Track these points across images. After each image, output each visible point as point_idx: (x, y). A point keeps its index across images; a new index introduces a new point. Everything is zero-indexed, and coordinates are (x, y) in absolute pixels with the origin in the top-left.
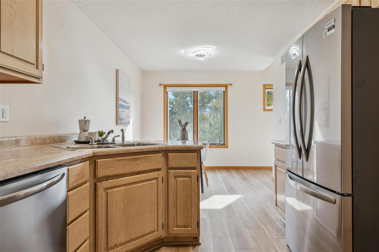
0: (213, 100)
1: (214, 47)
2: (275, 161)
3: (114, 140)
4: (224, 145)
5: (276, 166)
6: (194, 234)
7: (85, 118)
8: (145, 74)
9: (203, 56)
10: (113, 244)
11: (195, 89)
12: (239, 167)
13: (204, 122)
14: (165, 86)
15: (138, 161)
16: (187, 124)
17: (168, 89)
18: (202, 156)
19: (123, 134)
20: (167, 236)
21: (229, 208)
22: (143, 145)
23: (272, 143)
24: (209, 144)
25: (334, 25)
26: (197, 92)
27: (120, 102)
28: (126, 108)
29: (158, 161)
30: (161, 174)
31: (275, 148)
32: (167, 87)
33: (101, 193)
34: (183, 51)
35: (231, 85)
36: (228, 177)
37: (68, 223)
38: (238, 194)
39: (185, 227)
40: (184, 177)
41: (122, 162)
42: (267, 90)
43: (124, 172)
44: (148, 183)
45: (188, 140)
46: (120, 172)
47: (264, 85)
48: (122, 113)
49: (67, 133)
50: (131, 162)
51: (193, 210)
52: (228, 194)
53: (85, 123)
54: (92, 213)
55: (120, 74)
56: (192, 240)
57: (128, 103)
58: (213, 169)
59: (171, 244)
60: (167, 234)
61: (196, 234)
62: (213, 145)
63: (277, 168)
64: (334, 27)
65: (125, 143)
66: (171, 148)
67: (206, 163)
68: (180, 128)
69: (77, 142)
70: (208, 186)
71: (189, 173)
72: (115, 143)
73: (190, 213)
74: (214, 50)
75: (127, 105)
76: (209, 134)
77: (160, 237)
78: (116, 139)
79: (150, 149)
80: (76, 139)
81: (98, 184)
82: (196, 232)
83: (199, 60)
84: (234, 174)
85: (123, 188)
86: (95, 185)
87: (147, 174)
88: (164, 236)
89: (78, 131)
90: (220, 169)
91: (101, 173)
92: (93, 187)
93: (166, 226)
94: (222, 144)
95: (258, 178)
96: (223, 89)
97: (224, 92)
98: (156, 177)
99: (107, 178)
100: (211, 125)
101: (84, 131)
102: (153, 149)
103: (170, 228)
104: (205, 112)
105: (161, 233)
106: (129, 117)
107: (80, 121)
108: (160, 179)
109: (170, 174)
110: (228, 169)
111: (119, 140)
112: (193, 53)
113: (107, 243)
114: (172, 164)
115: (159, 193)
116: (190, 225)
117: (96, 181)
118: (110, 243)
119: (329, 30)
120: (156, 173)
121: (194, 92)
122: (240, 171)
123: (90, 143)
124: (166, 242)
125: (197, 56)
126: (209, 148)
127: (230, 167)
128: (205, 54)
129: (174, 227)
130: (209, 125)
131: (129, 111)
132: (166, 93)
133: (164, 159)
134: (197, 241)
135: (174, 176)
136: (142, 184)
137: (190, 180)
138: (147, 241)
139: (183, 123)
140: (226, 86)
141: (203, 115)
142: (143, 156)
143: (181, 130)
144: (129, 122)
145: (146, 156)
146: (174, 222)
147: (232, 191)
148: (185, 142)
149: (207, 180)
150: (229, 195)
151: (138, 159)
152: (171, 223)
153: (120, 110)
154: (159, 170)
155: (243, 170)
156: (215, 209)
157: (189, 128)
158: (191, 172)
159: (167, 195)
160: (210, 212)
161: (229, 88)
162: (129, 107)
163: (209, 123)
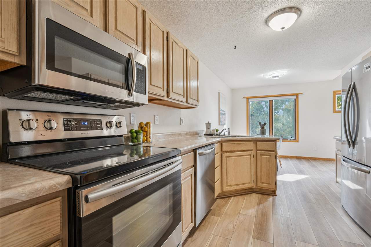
0: (286, 103)
1: (286, 70)
2: (336, 151)
3: (224, 134)
4: (295, 140)
5: (337, 154)
6: (273, 189)
7: (209, 122)
8: (233, 91)
9: (278, 76)
10: (230, 184)
11: (271, 99)
12: (308, 158)
13: (277, 122)
14: (248, 98)
15: (241, 145)
16: (265, 124)
17: (250, 100)
18: (277, 146)
19: (229, 131)
20: (256, 187)
21: (298, 182)
22: (240, 137)
23: (334, 138)
24: (282, 139)
25: (370, 66)
26: (272, 101)
27: (221, 112)
28: (224, 115)
29: (251, 146)
30: (253, 153)
31: (336, 142)
32: (249, 99)
33: (224, 158)
34: (262, 75)
35: (301, 93)
36: (299, 164)
37: (215, 167)
38: (307, 175)
39: (267, 184)
40: (267, 155)
41: (233, 145)
42: (337, 95)
43: (235, 150)
44: (246, 157)
45: (266, 135)
46: (232, 150)
47: (334, 91)
48: (222, 118)
49: (200, 130)
50: (237, 145)
51: (272, 174)
52: (297, 174)
53: (209, 125)
54: (221, 167)
55: (221, 94)
56: (271, 192)
57: (224, 112)
58: (286, 157)
59: (258, 193)
60: (256, 186)
61: (274, 189)
62: (285, 140)
63: (338, 156)
64: (370, 68)
65: (230, 135)
66: (259, 139)
67: (280, 153)
68: (260, 128)
69: (205, 135)
70: (281, 167)
71: (269, 153)
72: (225, 136)
73: (270, 176)
74: (286, 72)
75: (224, 113)
76: (282, 132)
77: (252, 187)
78: (226, 133)
79: (247, 139)
80: (205, 133)
81: (223, 154)
82: (274, 187)
83: (274, 79)
84: (304, 162)
85: (234, 158)
86: (222, 154)
87: (245, 152)
88: (254, 187)
89: (205, 129)
90: (292, 158)
91: (224, 149)
92: (221, 155)
93: (256, 181)
94: (293, 139)
95: (326, 167)
96: (295, 97)
97: (295, 99)
98: (250, 154)
99: (227, 152)
100: (283, 124)
101: (208, 129)
102: (249, 139)
103: (258, 183)
104: (278, 113)
105: (253, 185)
106: (225, 120)
107: (206, 124)
108: (252, 156)
109: (258, 153)
110: (299, 158)
111: (227, 134)
112: (270, 75)
113: (227, 183)
114: (259, 148)
115: (252, 163)
116: (270, 183)
117: (222, 153)
118: (228, 183)
119: (367, 68)
120: (250, 152)
121: (269, 101)
122: (310, 161)
123: (214, 135)
124: (255, 191)
125: (272, 77)
126: (282, 141)
127: (301, 157)
128: (279, 75)
129: (260, 183)
130: (282, 124)
131: (225, 116)
132: (248, 103)
133: (254, 145)
134: (274, 194)
135: (261, 155)
136: (243, 157)
137: (270, 158)
138: (246, 187)
139: (262, 124)
140: (297, 95)
141: (276, 116)
142: (243, 142)
143: (261, 128)
144: (225, 123)
145: (245, 142)
146: (260, 180)
147: (301, 172)
148: (264, 136)
149: (281, 164)
150: (299, 174)
151: (241, 143)
152: (259, 181)
153: (221, 116)
154: (251, 150)
155: (313, 160)
156: (287, 181)
157: (267, 127)
158: (271, 153)
159: (256, 164)
160: (283, 182)
161: (300, 96)
162: (225, 114)
163: (282, 123)
